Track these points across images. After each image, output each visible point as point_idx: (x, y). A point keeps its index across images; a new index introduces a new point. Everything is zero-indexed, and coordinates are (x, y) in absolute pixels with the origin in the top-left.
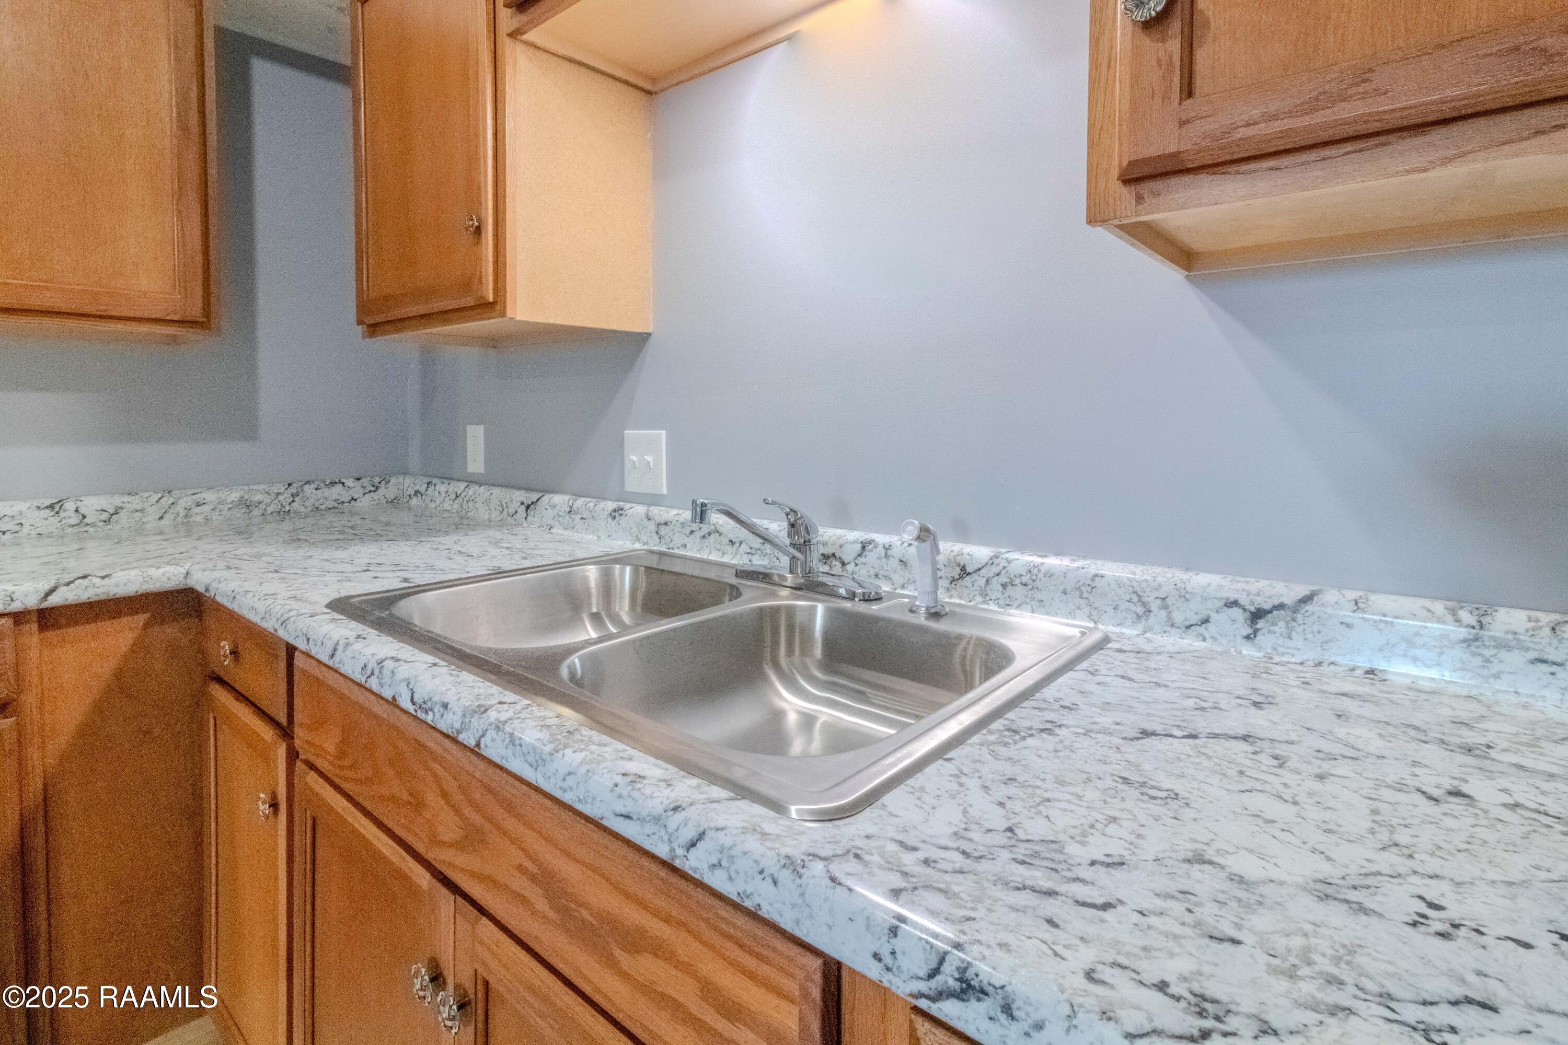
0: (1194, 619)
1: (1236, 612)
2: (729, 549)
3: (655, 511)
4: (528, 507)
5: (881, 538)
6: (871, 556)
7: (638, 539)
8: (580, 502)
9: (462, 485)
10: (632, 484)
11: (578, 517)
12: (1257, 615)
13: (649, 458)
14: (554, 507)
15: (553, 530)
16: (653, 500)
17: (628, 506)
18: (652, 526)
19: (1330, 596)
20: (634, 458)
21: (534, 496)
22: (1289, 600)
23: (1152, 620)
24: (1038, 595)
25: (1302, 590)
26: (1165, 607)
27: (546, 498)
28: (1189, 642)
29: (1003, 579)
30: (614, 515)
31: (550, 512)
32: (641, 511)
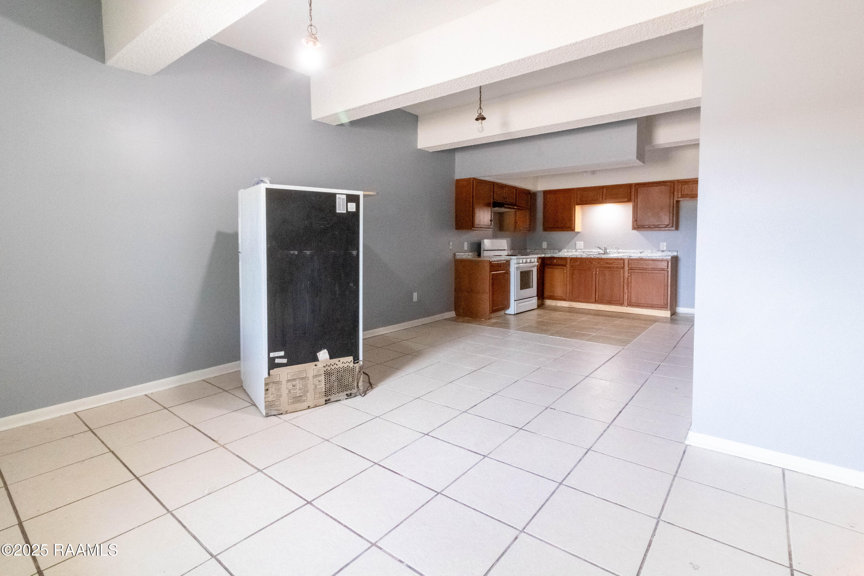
0: (637, 253)
2: (594, 253)
3: (583, 250)
4: (559, 251)
6: (611, 251)
8: (569, 250)
10: (577, 248)
11: (569, 252)
12: (641, 252)
13: (581, 245)
14: (565, 251)
18: (582, 252)
19: (645, 251)
20: (578, 245)
24: (626, 253)
26: (635, 253)
27: (562, 250)
28: (637, 255)
29: (623, 252)
30: (576, 251)
31: (564, 252)
32: (580, 250)
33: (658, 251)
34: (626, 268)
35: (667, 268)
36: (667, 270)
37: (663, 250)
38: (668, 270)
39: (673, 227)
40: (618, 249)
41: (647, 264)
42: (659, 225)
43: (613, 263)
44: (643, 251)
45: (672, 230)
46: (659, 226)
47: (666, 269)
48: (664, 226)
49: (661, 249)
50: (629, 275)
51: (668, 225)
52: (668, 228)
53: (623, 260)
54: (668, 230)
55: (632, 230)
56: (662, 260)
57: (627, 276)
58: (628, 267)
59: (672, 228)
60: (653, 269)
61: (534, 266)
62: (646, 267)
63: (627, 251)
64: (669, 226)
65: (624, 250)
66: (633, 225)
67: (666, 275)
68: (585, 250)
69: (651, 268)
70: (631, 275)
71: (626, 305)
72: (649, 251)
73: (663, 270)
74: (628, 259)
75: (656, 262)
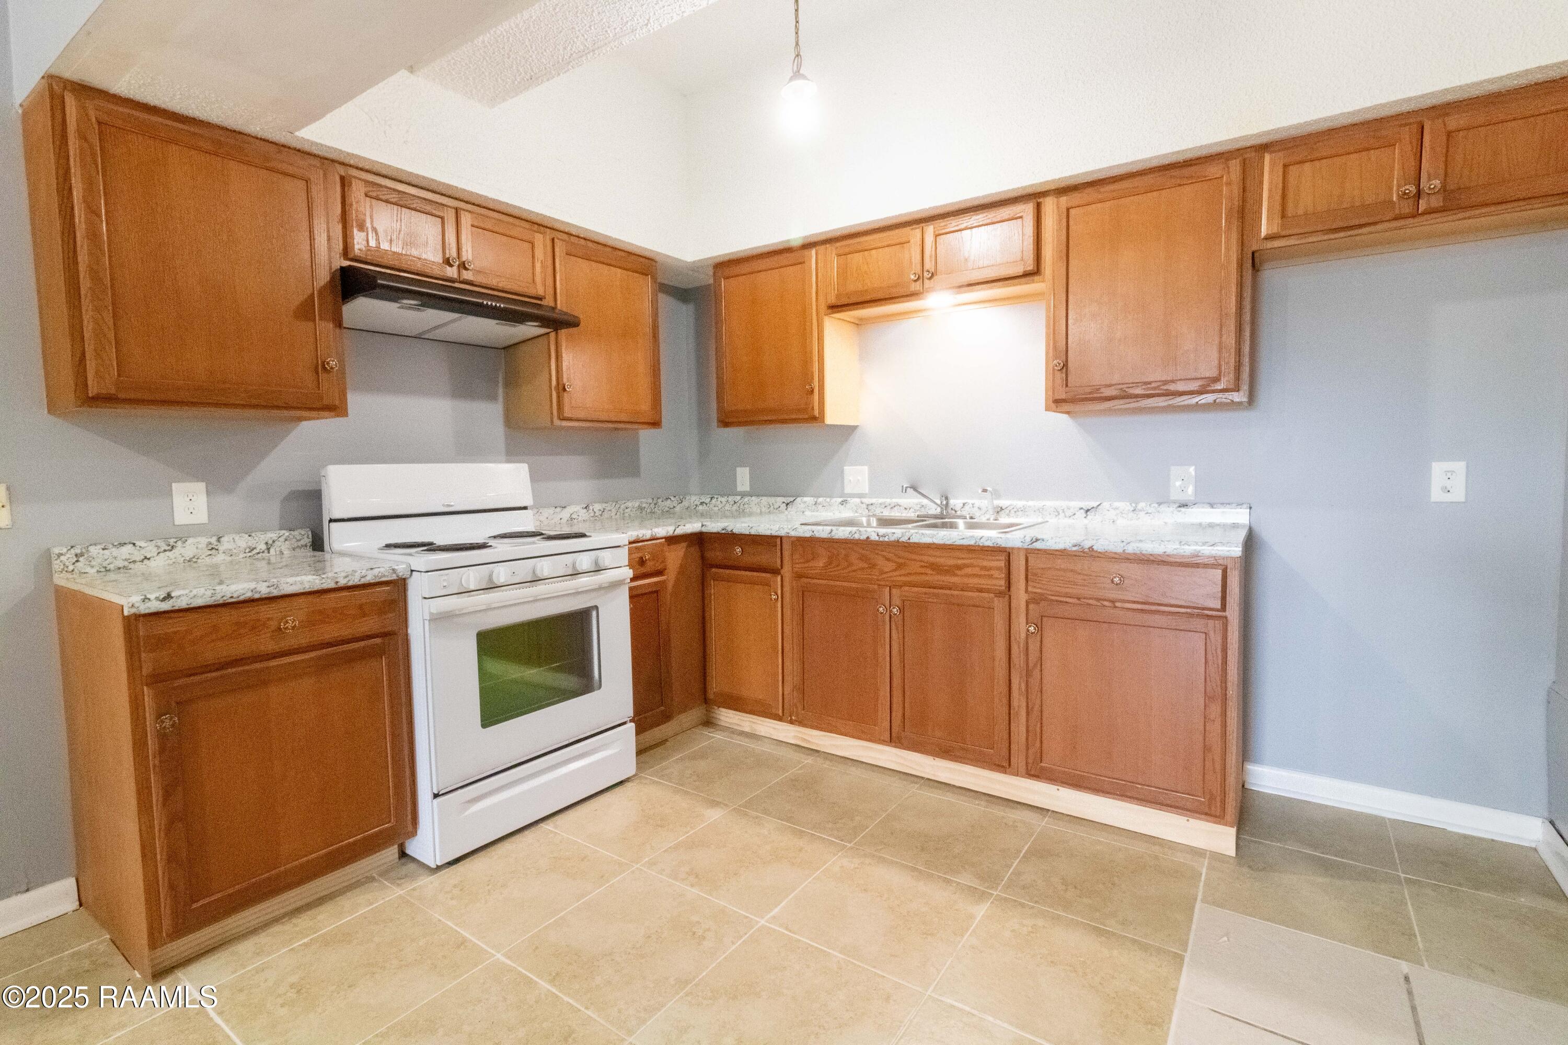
0: (1071, 514)
1: (1082, 511)
2: (905, 511)
3: (864, 500)
4: (787, 504)
5: (971, 501)
6: (966, 507)
7: (856, 512)
8: (821, 499)
9: (739, 498)
10: (848, 490)
11: (820, 506)
12: (1088, 511)
13: (859, 478)
14: (805, 502)
15: (806, 513)
16: (860, 496)
17: (849, 499)
18: (864, 506)
19: (1106, 505)
20: (851, 478)
21: (792, 499)
22: (1095, 506)
23: (1060, 516)
24: (1026, 513)
25: (1098, 503)
26: (1063, 512)
27: (799, 499)
28: (1070, 521)
29: (1015, 510)
30: (842, 503)
31: (802, 505)
32: (857, 500)
33: (1160, 504)
34: (1020, 596)
35: (1218, 605)
36: (1220, 617)
37: (1182, 498)
38: (1224, 614)
39: (1237, 389)
40: (997, 494)
41: (1116, 580)
42: (1173, 381)
43: (959, 568)
44: (1095, 504)
45: (1233, 405)
46: (1172, 387)
47: (1218, 610)
48: (1194, 386)
49: (1175, 495)
50: (1032, 629)
51: (1216, 380)
52: (1209, 398)
53: (1007, 554)
54: (1215, 406)
55: (1047, 409)
56: (1191, 564)
57: (1023, 635)
58: (1027, 591)
59: (1237, 397)
60: (1148, 608)
61: (615, 585)
62: (1113, 595)
63: (1031, 503)
64: (1219, 386)
65: (1020, 499)
66: (1051, 388)
67: (1216, 639)
68: (874, 501)
69: (1134, 602)
70: (1040, 628)
71: (1022, 769)
72: (1124, 506)
73: (1202, 613)
74: (1027, 549)
75: (1162, 573)
